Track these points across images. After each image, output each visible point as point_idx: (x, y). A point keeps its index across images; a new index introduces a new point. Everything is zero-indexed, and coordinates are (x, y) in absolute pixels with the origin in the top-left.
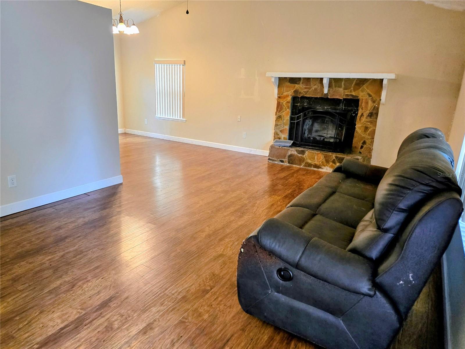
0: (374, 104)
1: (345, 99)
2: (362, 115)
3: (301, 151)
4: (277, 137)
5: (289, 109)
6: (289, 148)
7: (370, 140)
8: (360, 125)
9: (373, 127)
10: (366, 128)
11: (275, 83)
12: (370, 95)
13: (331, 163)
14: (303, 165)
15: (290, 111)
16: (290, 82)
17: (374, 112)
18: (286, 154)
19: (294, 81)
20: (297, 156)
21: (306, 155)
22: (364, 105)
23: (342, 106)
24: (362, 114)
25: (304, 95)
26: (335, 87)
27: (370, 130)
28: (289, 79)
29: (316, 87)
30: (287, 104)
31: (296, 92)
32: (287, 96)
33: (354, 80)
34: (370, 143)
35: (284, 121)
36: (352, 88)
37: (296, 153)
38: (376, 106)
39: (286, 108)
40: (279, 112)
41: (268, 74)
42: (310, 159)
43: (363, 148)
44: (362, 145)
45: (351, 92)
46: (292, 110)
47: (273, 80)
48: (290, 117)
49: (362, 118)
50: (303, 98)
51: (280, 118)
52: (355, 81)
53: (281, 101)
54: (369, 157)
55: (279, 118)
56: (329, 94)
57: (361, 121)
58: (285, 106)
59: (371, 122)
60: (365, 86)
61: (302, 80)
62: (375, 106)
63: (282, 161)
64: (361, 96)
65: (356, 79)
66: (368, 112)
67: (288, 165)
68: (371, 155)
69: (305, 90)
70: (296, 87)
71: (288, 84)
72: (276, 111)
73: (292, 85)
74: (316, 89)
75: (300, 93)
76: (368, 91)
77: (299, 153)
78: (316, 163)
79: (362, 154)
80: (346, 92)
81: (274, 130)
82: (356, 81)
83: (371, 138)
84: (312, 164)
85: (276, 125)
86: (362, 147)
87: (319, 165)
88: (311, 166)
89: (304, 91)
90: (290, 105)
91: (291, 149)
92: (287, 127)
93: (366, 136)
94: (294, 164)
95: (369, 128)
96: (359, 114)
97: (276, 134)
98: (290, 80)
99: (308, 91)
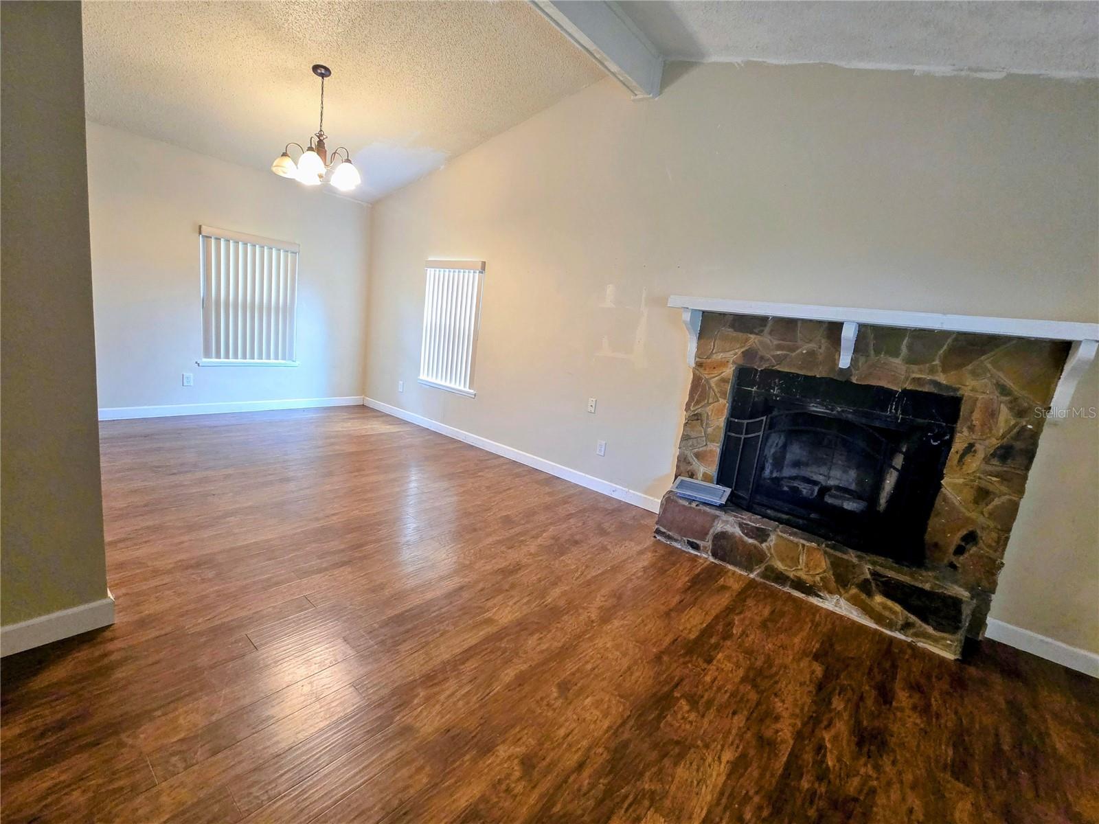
0: (1018, 420)
1: (910, 391)
2: (970, 449)
3: (755, 530)
4: (684, 468)
5: (725, 399)
6: (718, 513)
7: (994, 535)
8: (961, 481)
9: (1010, 495)
10: (983, 495)
11: (690, 326)
12: (1004, 390)
13: (854, 591)
14: (758, 571)
15: (727, 404)
16: (732, 326)
17: (1019, 445)
18: (709, 531)
19: (745, 323)
20: (743, 541)
21: (772, 544)
22: (976, 420)
23: (896, 409)
24: (971, 446)
25: (773, 366)
26: (877, 352)
27: (997, 502)
28: (731, 318)
29: (812, 346)
30: (722, 384)
31: (749, 354)
32: (724, 364)
33: (948, 338)
34: (994, 544)
35: (710, 430)
36: (937, 362)
37: (738, 531)
38: (1030, 427)
39: (718, 395)
40: (698, 403)
41: (675, 301)
42: (782, 560)
43: (966, 555)
44: (963, 544)
45: (932, 371)
46: (732, 403)
47: (687, 316)
48: (726, 421)
49: (968, 459)
50: (770, 374)
51: (698, 420)
52: (950, 341)
53: (705, 374)
54: (987, 585)
55: (694, 419)
56: (853, 370)
57: (964, 467)
58: (716, 390)
59: (1003, 477)
60: (986, 361)
61: (770, 324)
62: (1024, 428)
63: (695, 547)
64: (970, 388)
65: (954, 336)
66: (994, 442)
67: (712, 559)
68: (995, 584)
69: (779, 353)
70: (751, 341)
71: (730, 332)
72: (687, 399)
73: (740, 335)
74: (812, 353)
75: (762, 358)
76: (1001, 374)
77: (747, 535)
78: (802, 575)
79: (960, 571)
80: (913, 372)
81: (680, 448)
82: (956, 340)
83: (999, 527)
84: (788, 577)
85: (685, 438)
86: (960, 551)
87: (812, 583)
88: (785, 580)
89: (773, 356)
90: (728, 387)
91: (724, 516)
92: (716, 448)
93: (979, 518)
94: (728, 563)
95: (994, 493)
96: (958, 445)
97: (682, 460)
98: (734, 320)
99: (786, 356)
